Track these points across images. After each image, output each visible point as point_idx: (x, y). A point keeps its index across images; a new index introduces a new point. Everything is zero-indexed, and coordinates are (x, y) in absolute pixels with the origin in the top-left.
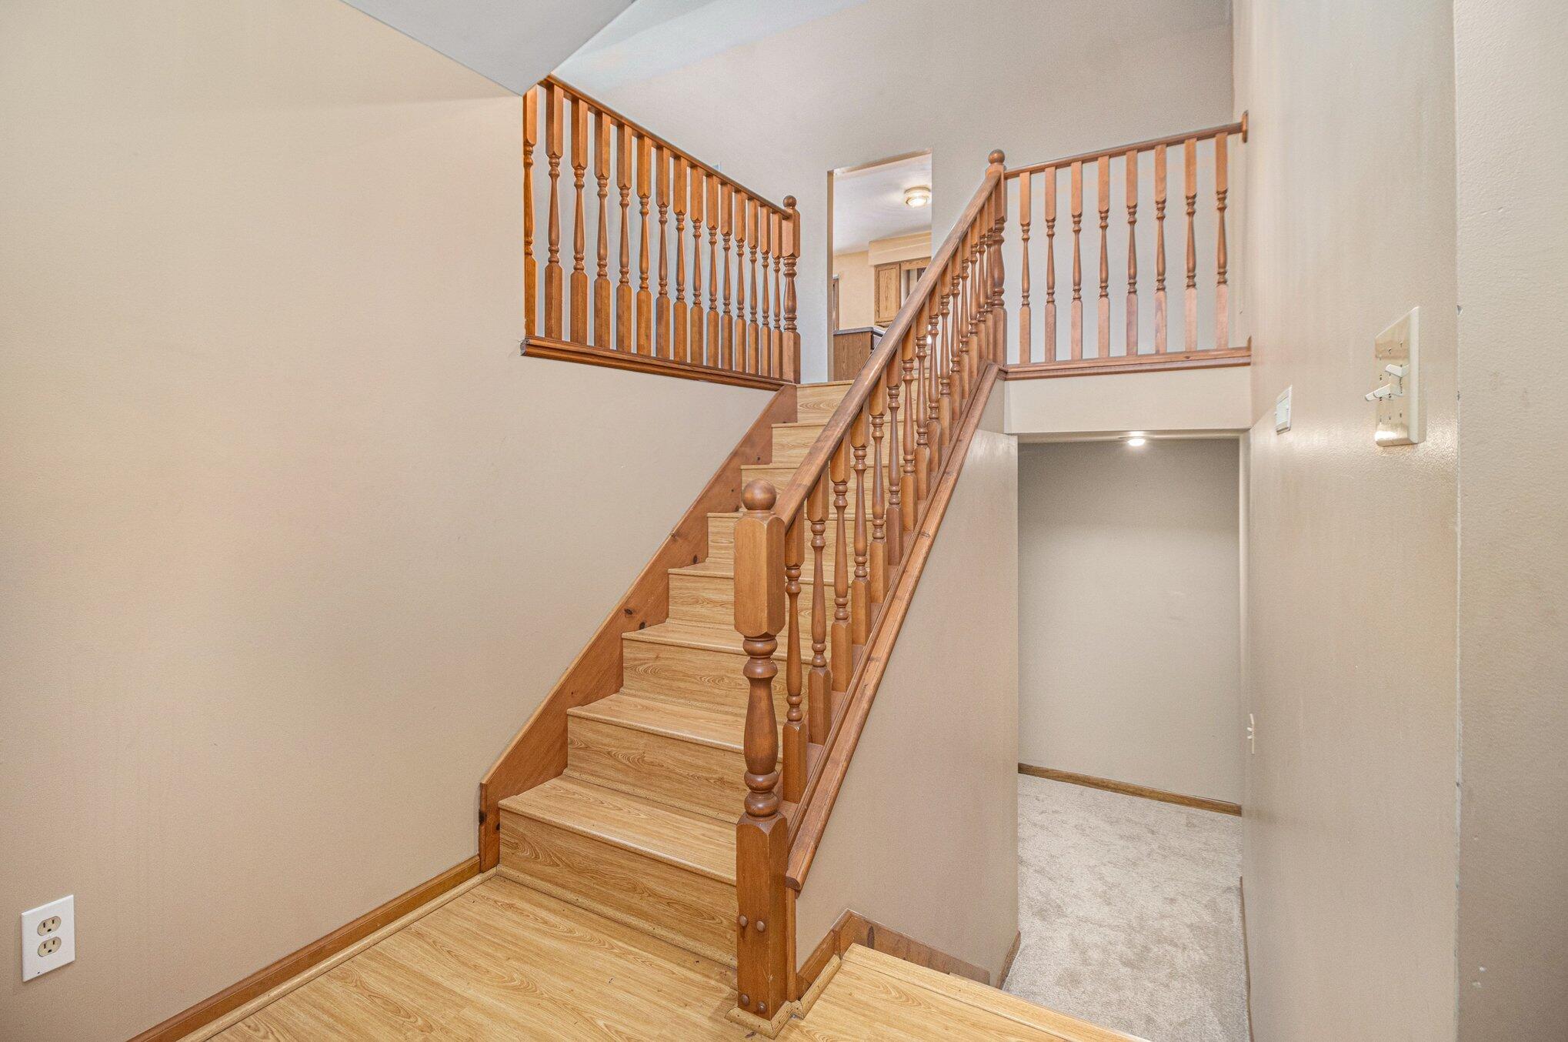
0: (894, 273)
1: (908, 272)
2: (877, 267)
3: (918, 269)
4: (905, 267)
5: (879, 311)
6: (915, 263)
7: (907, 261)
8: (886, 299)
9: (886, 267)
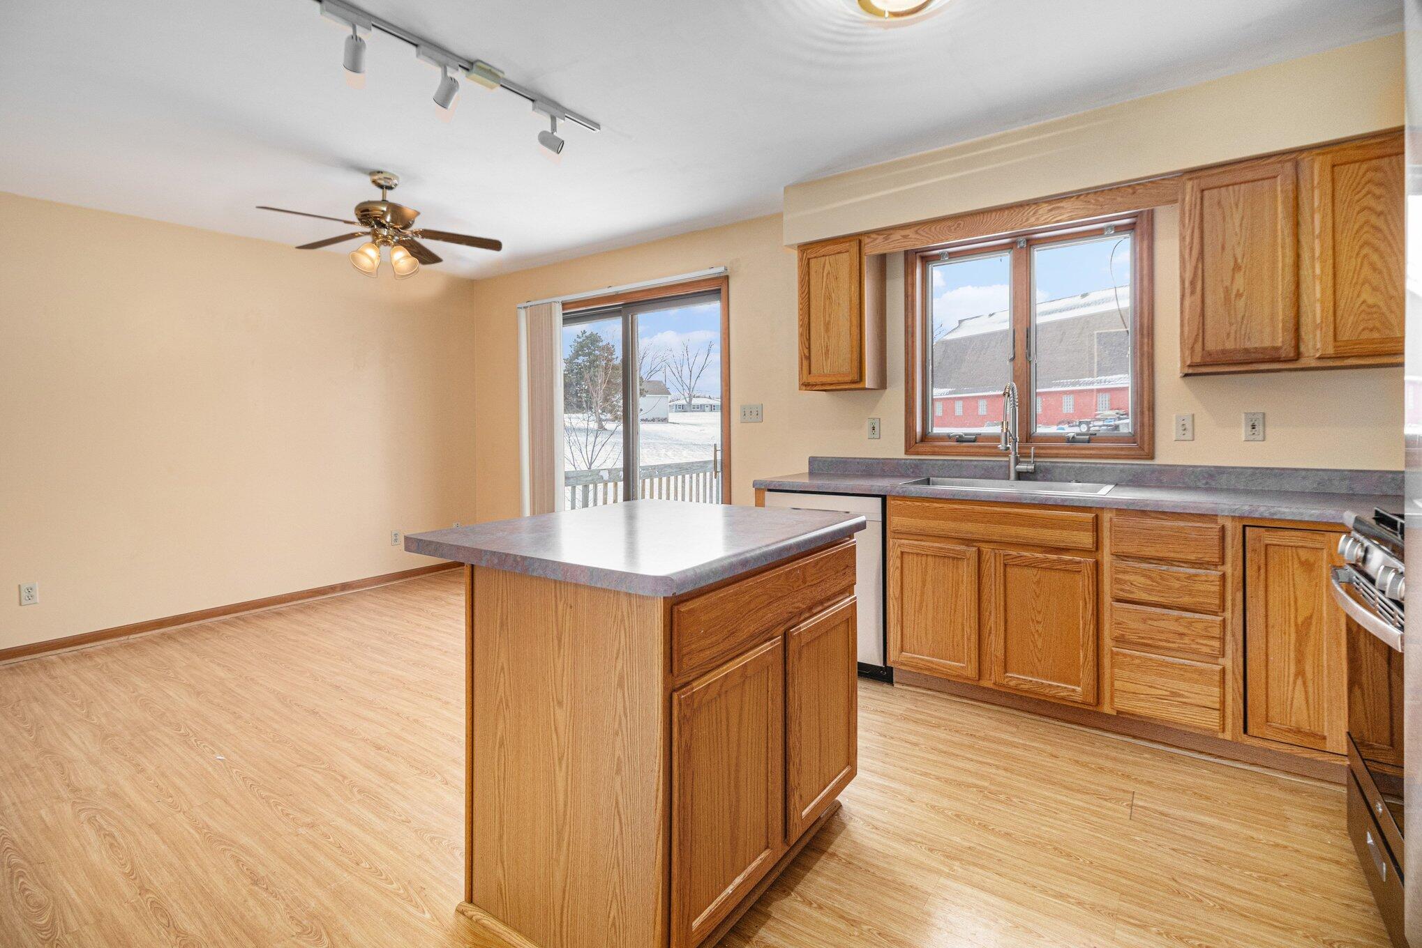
0: (844, 263)
1: (882, 260)
2: (804, 248)
3: (906, 252)
4: (874, 248)
5: (809, 358)
6: (897, 236)
7: (878, 232)
8: (827, 330)
9: (823, 251)
